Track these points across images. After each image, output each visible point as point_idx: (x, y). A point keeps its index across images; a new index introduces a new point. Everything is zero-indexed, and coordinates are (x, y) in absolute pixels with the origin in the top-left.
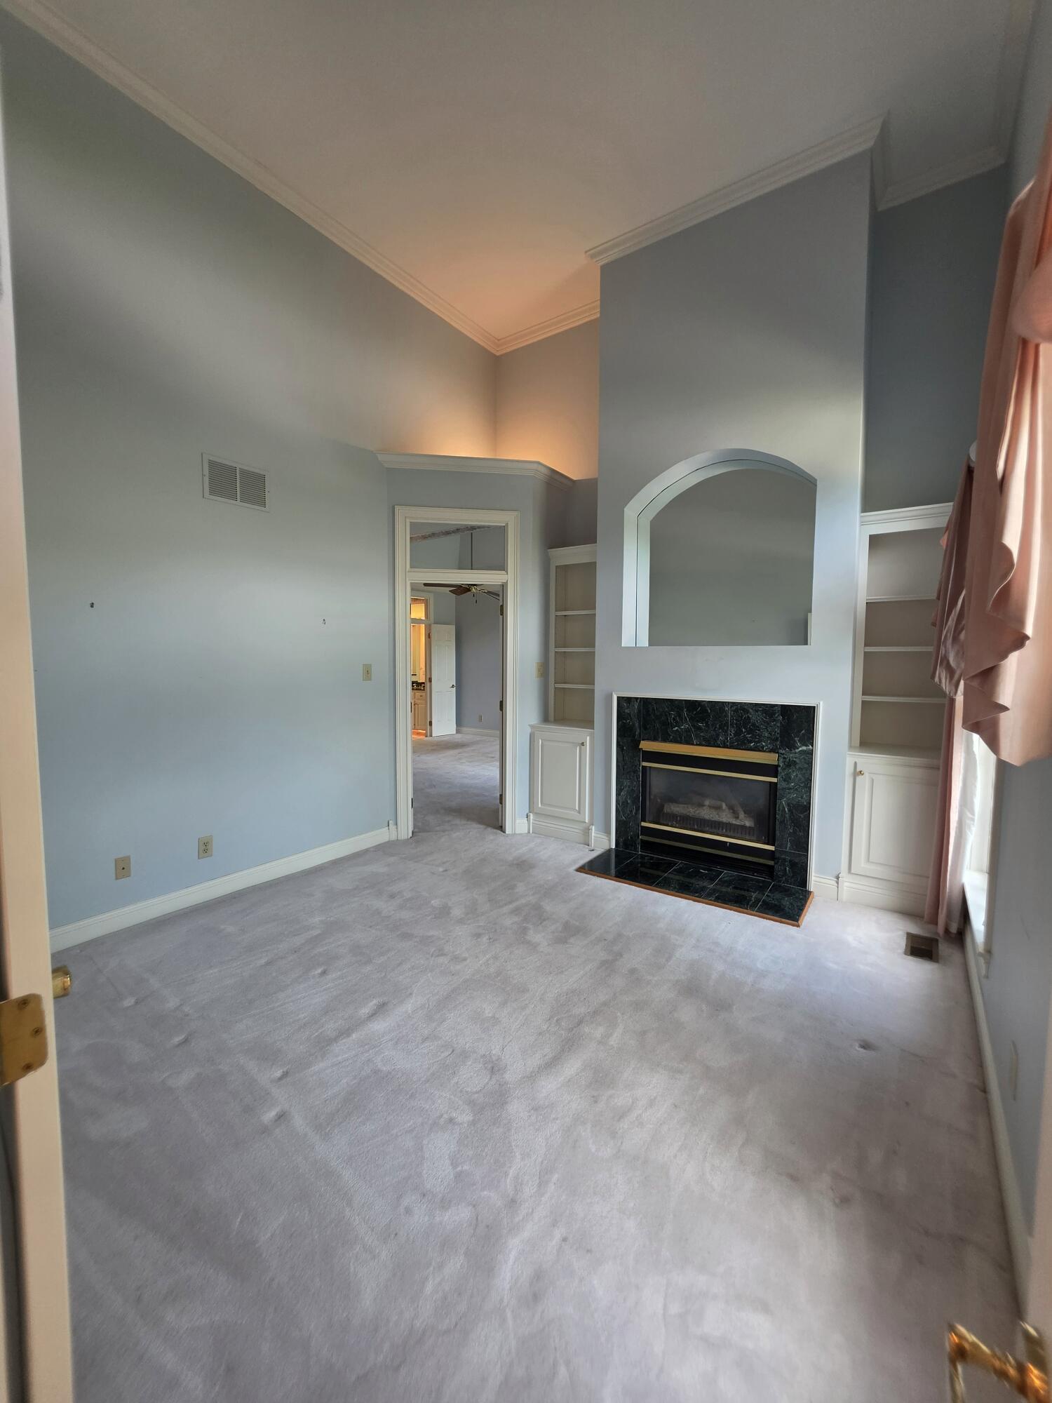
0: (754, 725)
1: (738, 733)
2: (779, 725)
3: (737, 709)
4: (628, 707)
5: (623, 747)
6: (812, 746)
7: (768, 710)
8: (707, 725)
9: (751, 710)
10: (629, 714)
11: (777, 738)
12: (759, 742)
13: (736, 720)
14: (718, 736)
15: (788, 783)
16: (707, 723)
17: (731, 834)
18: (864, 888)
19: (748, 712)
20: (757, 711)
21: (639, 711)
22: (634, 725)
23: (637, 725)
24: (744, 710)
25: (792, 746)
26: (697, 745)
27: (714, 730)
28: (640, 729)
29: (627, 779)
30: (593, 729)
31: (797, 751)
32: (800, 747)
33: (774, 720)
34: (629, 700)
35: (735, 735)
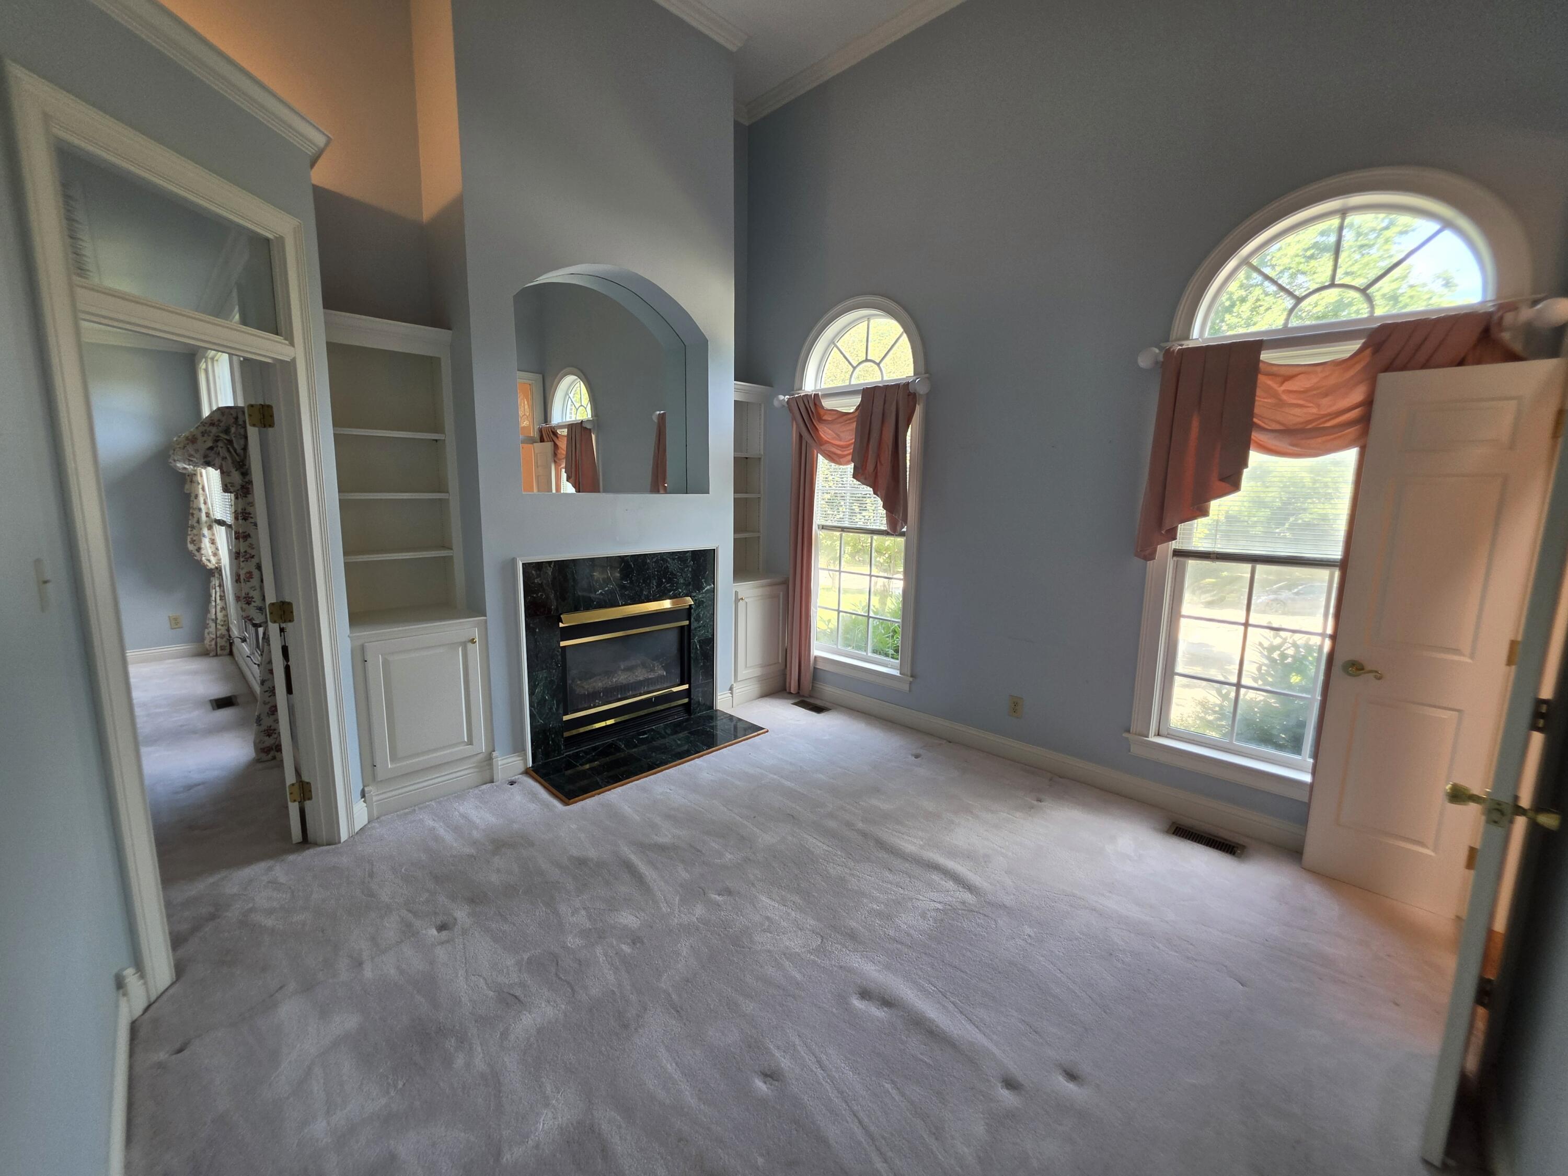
0: (672, 573)
1: (660, 584)
2: (690, 569)
3: (657, 560)
4: (539, 576)
5: (534, 630)
6: (714, 585)
7: (681, 556)
8: (632, 582)
9: (669, 559)
10: (541, 585)
11: (690, 583)
12: (677, 589)
13: (657, 571)
14: (642, 590)
15: (699, 621)
16: (631, 579)
17: (651, 688)
18: (743, 689)
19: (667, 561)
20: (674, 559)
21: (554, 578)
22: (548, 597)
23: (552, 596)
24: (663, 560)
25: (699, 588)
26: (623, 605)
27: (638, 586)
28: (557, 600)
29: (543, 669)
30: (486, 616)
31: (704, 591)
32: (706, 587)
33: (687, 566)
34: (539, 566)
35: (657, 587)
